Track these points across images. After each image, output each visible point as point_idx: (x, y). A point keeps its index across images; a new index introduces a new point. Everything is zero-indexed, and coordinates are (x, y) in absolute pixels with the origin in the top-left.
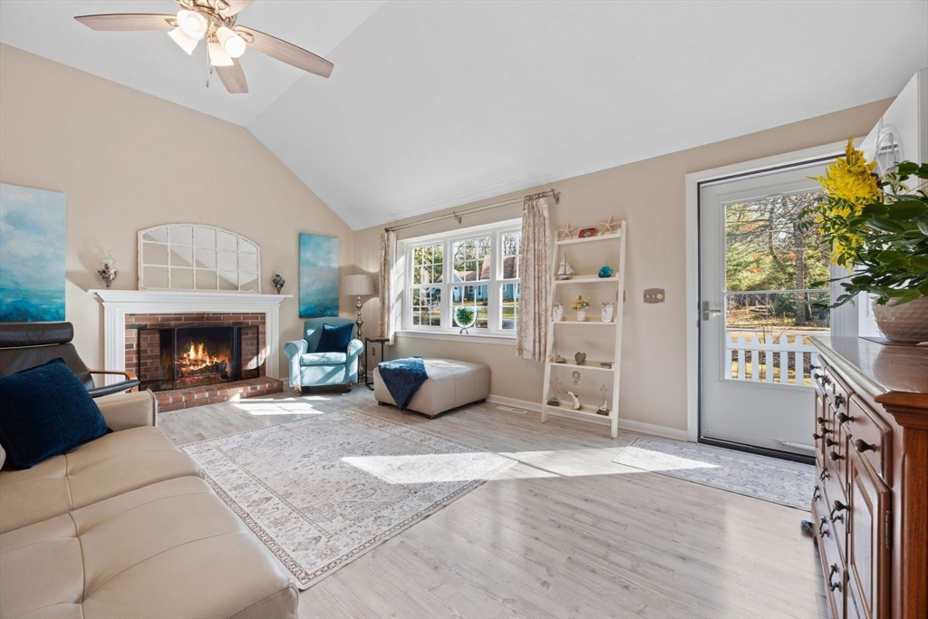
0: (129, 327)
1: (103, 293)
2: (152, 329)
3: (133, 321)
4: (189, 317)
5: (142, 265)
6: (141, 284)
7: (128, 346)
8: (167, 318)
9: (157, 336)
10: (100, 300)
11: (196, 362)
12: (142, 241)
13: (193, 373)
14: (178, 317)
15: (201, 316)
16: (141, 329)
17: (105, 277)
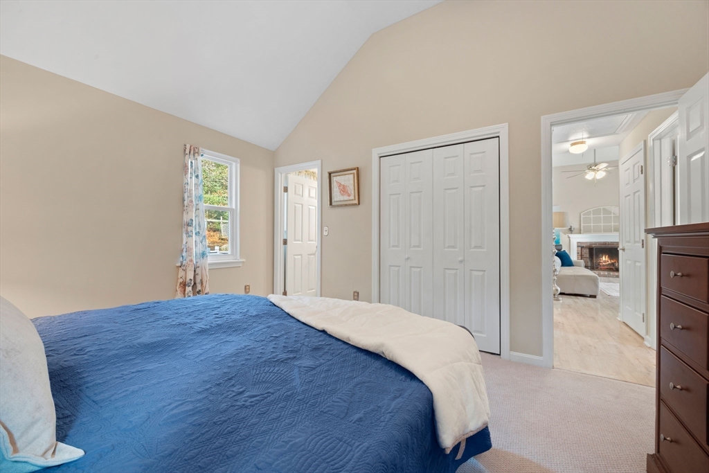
0: (578, 246)
1: (570, 235)
2: (586, 247)
3: (579, 244)
4: (600, 243)
5: (582, 225)
6: (582, 232)
7: (578, 253)
8: (591, 243)
9: (588, 250)
10: (569, 238)
11: (605, 262)
12: (582, 216)
13: (604, 265)
14: (595, 243)
15: (605, 243)
16: (582, 247)
17: (571, 230)
